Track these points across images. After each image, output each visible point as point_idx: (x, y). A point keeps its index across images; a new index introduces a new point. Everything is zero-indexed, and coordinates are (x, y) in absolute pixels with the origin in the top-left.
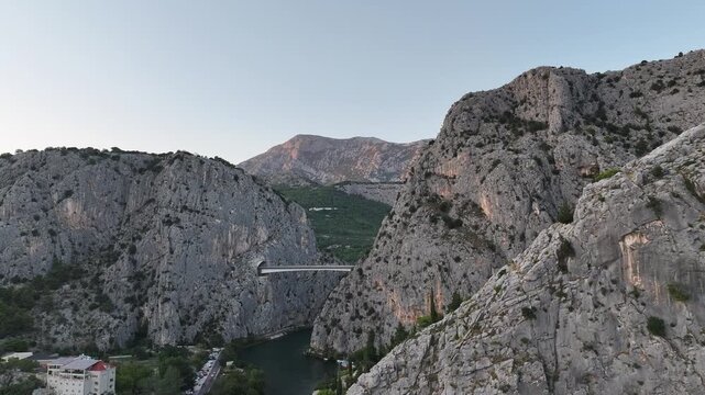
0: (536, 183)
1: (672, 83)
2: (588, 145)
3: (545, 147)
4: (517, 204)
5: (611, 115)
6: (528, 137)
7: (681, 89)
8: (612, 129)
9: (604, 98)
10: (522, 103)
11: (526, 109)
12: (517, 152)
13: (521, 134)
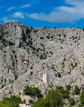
0: (10, 64)
1: (52, 37)
2: (27, 53)
3: (14, 52)
4: (5, 70)
5: (34, 43)
6: (8, 47)
7: (54, 39)
8: (34, 49)
9: (32, 37)
10: (6, 34)
11: (7, 36)
12: (5, 52)
13: (6, 46)
